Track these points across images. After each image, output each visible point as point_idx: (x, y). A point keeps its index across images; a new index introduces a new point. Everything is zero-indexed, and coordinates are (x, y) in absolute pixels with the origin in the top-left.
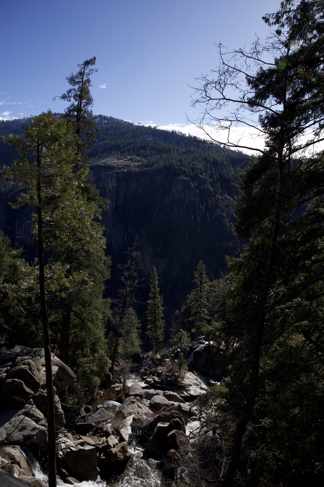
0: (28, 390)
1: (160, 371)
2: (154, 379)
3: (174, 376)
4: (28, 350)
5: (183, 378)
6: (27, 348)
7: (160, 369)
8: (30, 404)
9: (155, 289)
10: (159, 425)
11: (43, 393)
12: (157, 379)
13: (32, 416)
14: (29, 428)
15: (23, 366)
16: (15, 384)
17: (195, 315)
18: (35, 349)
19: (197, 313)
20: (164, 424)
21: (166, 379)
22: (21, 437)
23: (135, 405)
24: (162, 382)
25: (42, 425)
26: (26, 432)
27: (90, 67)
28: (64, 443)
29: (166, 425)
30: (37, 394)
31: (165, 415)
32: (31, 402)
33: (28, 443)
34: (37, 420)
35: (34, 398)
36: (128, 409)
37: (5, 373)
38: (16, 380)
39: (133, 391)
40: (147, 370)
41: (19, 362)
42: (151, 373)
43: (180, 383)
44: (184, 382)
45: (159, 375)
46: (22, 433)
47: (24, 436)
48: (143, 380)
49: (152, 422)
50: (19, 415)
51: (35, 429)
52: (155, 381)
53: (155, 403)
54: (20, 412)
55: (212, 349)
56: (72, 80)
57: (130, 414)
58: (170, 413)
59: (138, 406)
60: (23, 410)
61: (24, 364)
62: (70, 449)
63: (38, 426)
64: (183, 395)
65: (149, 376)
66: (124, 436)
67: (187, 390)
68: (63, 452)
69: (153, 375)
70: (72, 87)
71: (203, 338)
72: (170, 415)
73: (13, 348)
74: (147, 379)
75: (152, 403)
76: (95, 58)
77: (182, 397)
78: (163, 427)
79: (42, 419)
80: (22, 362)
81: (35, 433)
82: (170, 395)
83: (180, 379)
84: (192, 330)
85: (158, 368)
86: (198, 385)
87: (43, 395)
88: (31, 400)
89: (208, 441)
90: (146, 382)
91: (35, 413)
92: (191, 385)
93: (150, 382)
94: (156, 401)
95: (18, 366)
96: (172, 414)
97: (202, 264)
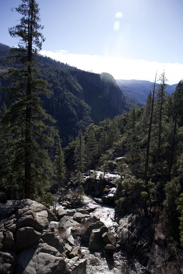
0: (38, 233)
1: (69, 198)
2: (67, 203)
3: (78, 199)
4: (18, 202)
5: (83, 199)
6: (17, 201)
7: (69, 196)
8: (41, 242)
9: (59, 149)
10: (94, 231)
11: (47, 232)
12: (68, 202)
13: (49, 252)
14: (52, 261)
15: (28, 216)
16: (28, 231)
17: (77, 162)
18: (22, 201)
19: (78, 160)
20: (96, 230)
21: (74, 201)
22: (49, 269)
23: (69, 221)
24: (72, 204)
25: (59, 256)
26: (52, 265)
28: (68, 262)
29: (98, 230)
30: (43, 234)
31: (93, 224)
32: (41, 240)
33: (55, 272)
34: (54, 254)
35: (42, 237)
36: (66, 225)
37: (14, 224)
38: (28, 227)
39: (61, 213)
40: (61, 198)
41: (22, 214)
42: (64, 199)
43: (83, 203)
44: (84, 202)
45: (69, 200)
46: (48, 267)
47: (51, 268)
48: (60, 204)
49: (87, 230)
50: (38, 253)
51: (56, 260)
52: (68, 204)
54: (37, 250)
55: (92, 181)
57: (68, 227)
58: (96, 223)
59: (71, 222)
60: (40, 249)
61: (28, 214)
62: (75, 266)
63: (58, 258)
64: (87, 209)
65: (63, 201)
66: (71, 242)
67: (88, 206)
68: (71, 269)
69: (66, 201)
71: (84, 175)
74: (63, 204)
75: (75, 218)
77: (87, 210)
78: (97, 232)
79: (57, 252)
80: (25, 213)
81: (57, 264)
82: (81, 211)
83: (82, 200)
84: (75, 171)
85: (67, 196)
86: (92, 202)
87: (48, 234)
88: (41, 239)
90: (63, 205)
91: (50, 249)
92: (89, 203)
93: (66, 205)
94: (77, 216)
95: (23, 216)
96: (98, 223)
97: (81, 132)
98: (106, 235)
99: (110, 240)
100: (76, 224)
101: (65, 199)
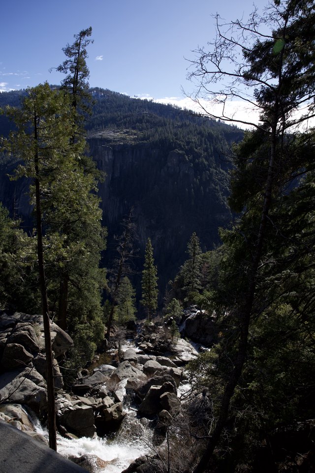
0: (28, 354)
1: (154, 338)
2: (147, 345)
3: (167, 342)
4: (27, 316)
5: (175, 344)
6: (27, 315)
7: (154, 336)
8: (30, 366)
9: (150, 260)
10: (152, 387)
11: (42, 357)
12: (150, 345)
13: (32, 378)
14: (29, 389)
15: (23, 332)
16: (16, 348)
17: (188, 285)
18: (34, 316)
19: (190, 283)
20: (157, 387)
21: (159, 345)
22: (23, 396)
23: (130, 369)
24: (155, 348)
25: (42, 386)
26: (27, 393)
27: (86, 38)
28: (63, 403)
29: (159, 387)
30: (36, 358)
31: (157, 378)
33: (29, 402)
34: (37, 382)
35: (34, 361)
36: (122, 372)
37: (6, 338)
38: (16, 344)
39: (128, 357)
40: (141, 336)
41: (19, 328)
42: (145, 339)
43: (173, 349)
44: (176, 348)
45: (152, 341)
46: (23, 393)
47: (25, 396)
48: (137, 345)
49: (146, 385)
50: (20, 377)
51: (35, 389)
52: (149, 347)
53: (149, 367)
54: (21, 374)
55: (204, 318)
56: (68, 52)
57: (125, 377)
58: (162, 377)
59: (133, 370)
60: (24, 373)
61: (24, 330)
62: (68, 408)
63: (38, 387)
64: (175, 360)
65: (143, 342)
66: (119, 397)
67: (179, 356)
68: (62, 410)
69: (147, 342)
70: (68, 59)
71: (195, 307)
72: (163, 379)
73: (13, 315)
74: (141, 345)
75: (146, 367)
76: (91, 29)
77: (174, 362)
78: (155, 389)
79: (42, 381)
80: (22, 328)
81: (35, 393)
82: (163, 360)
83: (172, 345)
84: (185, 299)
85: (152, 335)
86: (190, 351)
87: (42, 359)
88: (31, 363)
89: (198, 403)
90: (141, 348)
91: (35, 375)
92: (183, 351)
93: (144, 347)
94: (149, 366)
95: (18, 331)
96: (165, 377)
97: (195, 236)
98: (166, 395)
99: (170, 404)
100: (140, 375)
101: (147, 340)
